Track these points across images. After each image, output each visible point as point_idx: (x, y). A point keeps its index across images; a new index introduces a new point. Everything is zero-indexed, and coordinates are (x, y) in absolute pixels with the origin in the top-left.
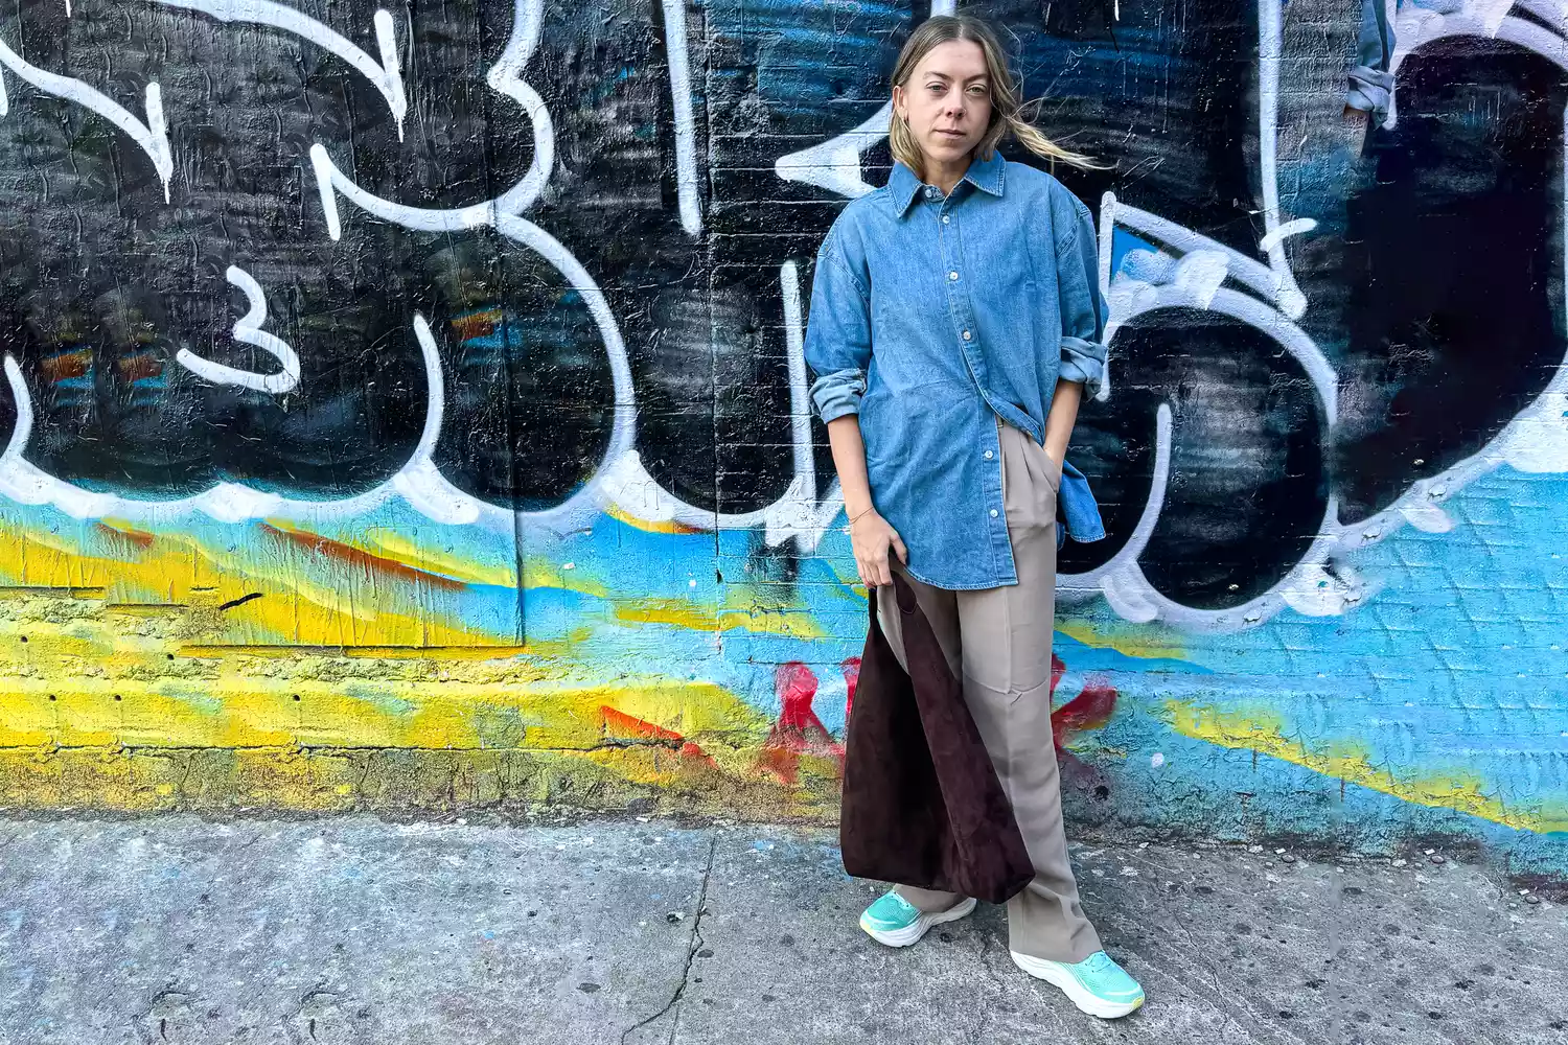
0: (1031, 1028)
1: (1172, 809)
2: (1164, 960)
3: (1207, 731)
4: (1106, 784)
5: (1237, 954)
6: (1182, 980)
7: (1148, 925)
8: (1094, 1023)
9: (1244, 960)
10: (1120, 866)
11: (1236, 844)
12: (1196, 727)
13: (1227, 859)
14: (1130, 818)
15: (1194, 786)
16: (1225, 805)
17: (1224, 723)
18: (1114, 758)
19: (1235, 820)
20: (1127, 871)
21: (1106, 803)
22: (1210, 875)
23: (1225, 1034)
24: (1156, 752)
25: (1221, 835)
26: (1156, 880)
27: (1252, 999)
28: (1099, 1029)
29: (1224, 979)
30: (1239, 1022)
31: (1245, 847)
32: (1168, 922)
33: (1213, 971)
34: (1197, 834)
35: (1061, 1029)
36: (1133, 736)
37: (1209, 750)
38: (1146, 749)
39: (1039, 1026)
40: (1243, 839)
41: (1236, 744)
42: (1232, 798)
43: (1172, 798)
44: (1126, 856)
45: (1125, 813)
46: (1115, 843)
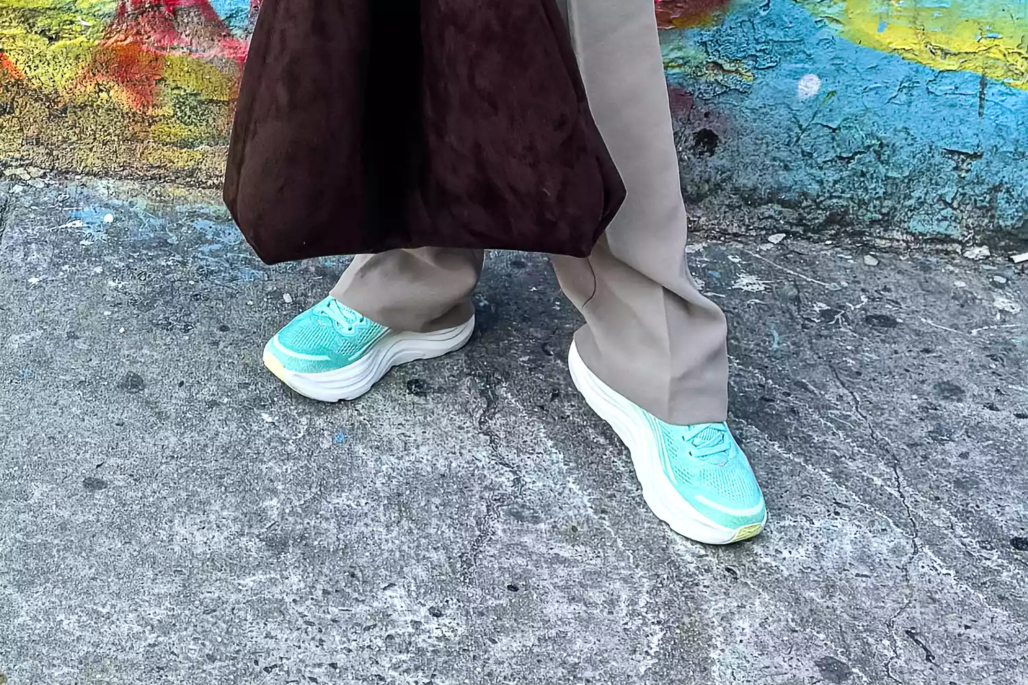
0: (566, 552)
1: (831, 175)
2: (807, 439)
3: (899, 37)
4: (714, 126)
5: (940, 434)
6: (840, 477)
7: (780, 378)
8: (681, 546)
9: (950, 446)
10: (731, 273)
11: (942, 242)
12: (880, 30)
13: (926, 268)
14: (755, 189)
15: (870, 135)
16: (925, 171)
17: (929, 26)
18: (730, 81)
19: (941, 198)
20: (746, 281)
21: (714, 161)
22: (893, 296)
23: (913, 574)
24: (805, 71)
25: (916, 225)
26: (797, 299)
27: (964, 514)
28: (688, 558)
29: (916, 478)
30: (938, 553)
31: (958, 248)
32: (817, 375)
33: (895, 463)
34: (873, 222)
35: (620, 555)
36: (767, 42)
37: (902, 72)
38: (786, 66)
39: (581, 548)
40: (956, 233)
41: (951, 64)
42: (938, 158)
43: (832, 155)
44: (742, 254)
45: (746, 180)
46: (724, 232)
